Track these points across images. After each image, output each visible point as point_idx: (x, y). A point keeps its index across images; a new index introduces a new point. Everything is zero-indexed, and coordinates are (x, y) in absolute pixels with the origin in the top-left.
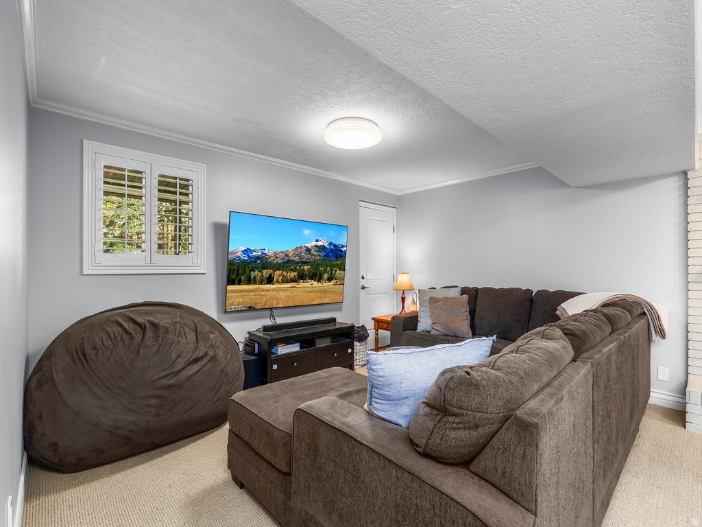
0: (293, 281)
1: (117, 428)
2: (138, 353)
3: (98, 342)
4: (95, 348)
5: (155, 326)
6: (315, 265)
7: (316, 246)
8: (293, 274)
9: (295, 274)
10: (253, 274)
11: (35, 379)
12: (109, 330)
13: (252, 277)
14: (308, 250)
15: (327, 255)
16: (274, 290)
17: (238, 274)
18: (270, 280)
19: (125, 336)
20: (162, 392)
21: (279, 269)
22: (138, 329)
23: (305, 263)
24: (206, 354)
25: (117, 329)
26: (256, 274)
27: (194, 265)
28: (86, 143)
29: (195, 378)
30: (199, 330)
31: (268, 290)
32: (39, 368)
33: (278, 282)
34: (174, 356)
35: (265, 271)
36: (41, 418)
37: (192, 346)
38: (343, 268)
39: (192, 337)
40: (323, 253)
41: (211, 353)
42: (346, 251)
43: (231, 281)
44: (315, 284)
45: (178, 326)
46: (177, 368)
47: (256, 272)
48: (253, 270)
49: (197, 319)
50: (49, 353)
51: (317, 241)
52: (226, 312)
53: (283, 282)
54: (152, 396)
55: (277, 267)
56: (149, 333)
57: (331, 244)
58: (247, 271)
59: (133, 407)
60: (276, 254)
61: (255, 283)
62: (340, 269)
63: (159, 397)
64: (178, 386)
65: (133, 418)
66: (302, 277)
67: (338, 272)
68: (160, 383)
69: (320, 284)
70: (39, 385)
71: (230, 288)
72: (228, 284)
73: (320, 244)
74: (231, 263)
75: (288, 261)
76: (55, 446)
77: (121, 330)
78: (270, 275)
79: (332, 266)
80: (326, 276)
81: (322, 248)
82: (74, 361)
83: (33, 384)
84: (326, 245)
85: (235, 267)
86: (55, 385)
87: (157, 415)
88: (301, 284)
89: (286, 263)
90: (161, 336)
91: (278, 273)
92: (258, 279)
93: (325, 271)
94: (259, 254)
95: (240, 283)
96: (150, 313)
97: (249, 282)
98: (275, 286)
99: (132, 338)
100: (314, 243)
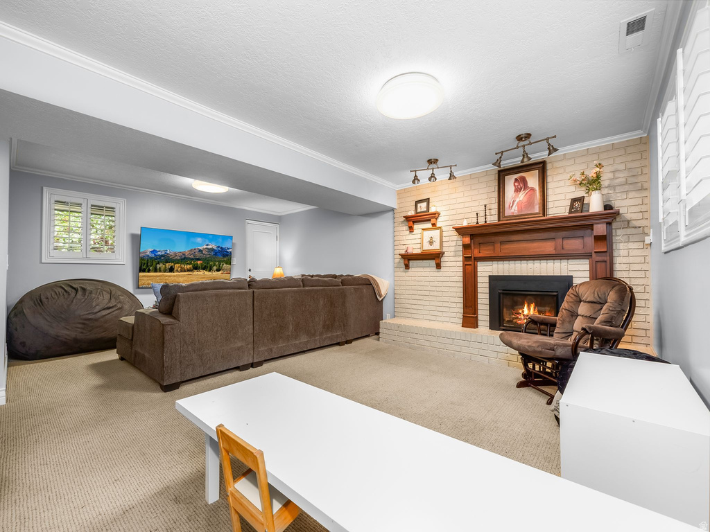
0: (188, 270)
1: (58, 336)
2: (72, 302)
3: (49, 296)
4: (47, 298)
5: (84, 290)
6: (206, 260)
7: (207, 248)
8: (189, 267)
9: (191, 266)
10: (158, 266)
11: (13, 313)
12: (56, 290)
13: (158, 267)
14: (200, 251)
15: (216, 254)
16: (174, 276)
17: (147, 266)
18: (171, 270)
19: (65, 293)
20: (85, 322)
21: (178, 263)
22: (73, 290)
23: (198, 259)
24: (115, 306)
25: (60, 290)
26: (161, 266)
27: (116, 259)
28: (45, 189)
29: (107, 316)
30: (113, 293)
31: (170, 276)
32: (15, 308)
33: (177, 271)
34: (94, 304)
35: (167, 264)
36: (16, 330)
37: (106, 301)
38: (229, 263)
39: (107, 296)
40: (213, 253)
41: (119, 306)
42: (231, 253)
43: (142, 270)
44: (207, 273)
45: (99, 291)
46: (95, 311)
47: (161, 265)
48: (159, 263)
49: (112, 288)
50: (21, 301)
51: (207, 245)
52: (138, 288)
53: (181, 271)
54: (80, 323)
55: (177, 262)
56: (80, 293)
57: (218, 247)
58: (154, 264)
59: (67, 327)
60: (175, 254)
61: (160, 271)
62: (227, 263)
63: (83, 324)
64: (96, 320)
65: (67, 332)
66: (196, 268)
67: (225, 265)
68: (84, 317)
69: (210, 273)
70: (16, 315)
71: (141, 274)
72: (140, 271)
73: (210, 247)
74: (142, 259)
75: (185, 258)
76: (23, 344)
77: (63, 291)
78: (171, 267)
79: (220, 262)
80: (215, 268)
81: (212, 250)
82: (35, 304)
83: (12, 315)
84: (215, 248)
85: (146, 262)
86: (24, 314)
87: (82, 333)
88: (195, 273)
89: (184, 259)
90: (87, 294)
91: (177, 265)
92: (162, 269)
93: (215, 265)
94: (163, 253)
95: (149, 271)
96: (83, 284)
97: (156, 270)
98: (175, 274)
99: (69, 295)
100: (205, 247)
